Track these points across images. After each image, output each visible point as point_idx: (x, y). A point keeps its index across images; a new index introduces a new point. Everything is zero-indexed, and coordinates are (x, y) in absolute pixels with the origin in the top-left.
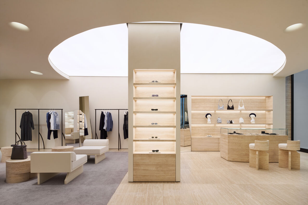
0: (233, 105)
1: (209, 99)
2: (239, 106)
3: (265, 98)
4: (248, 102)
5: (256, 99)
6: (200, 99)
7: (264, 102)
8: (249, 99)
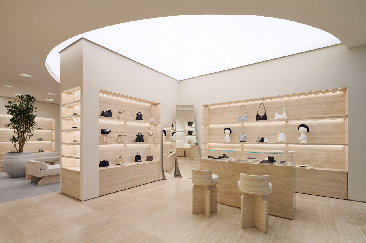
0: (266, 113)
1: (233, 107)
2: (276, 114)
3: (340, 93)
4: (303, 105)
5: (320, 97)
6: (222, 108)
7: (338, 101)
8: (303, 99)
